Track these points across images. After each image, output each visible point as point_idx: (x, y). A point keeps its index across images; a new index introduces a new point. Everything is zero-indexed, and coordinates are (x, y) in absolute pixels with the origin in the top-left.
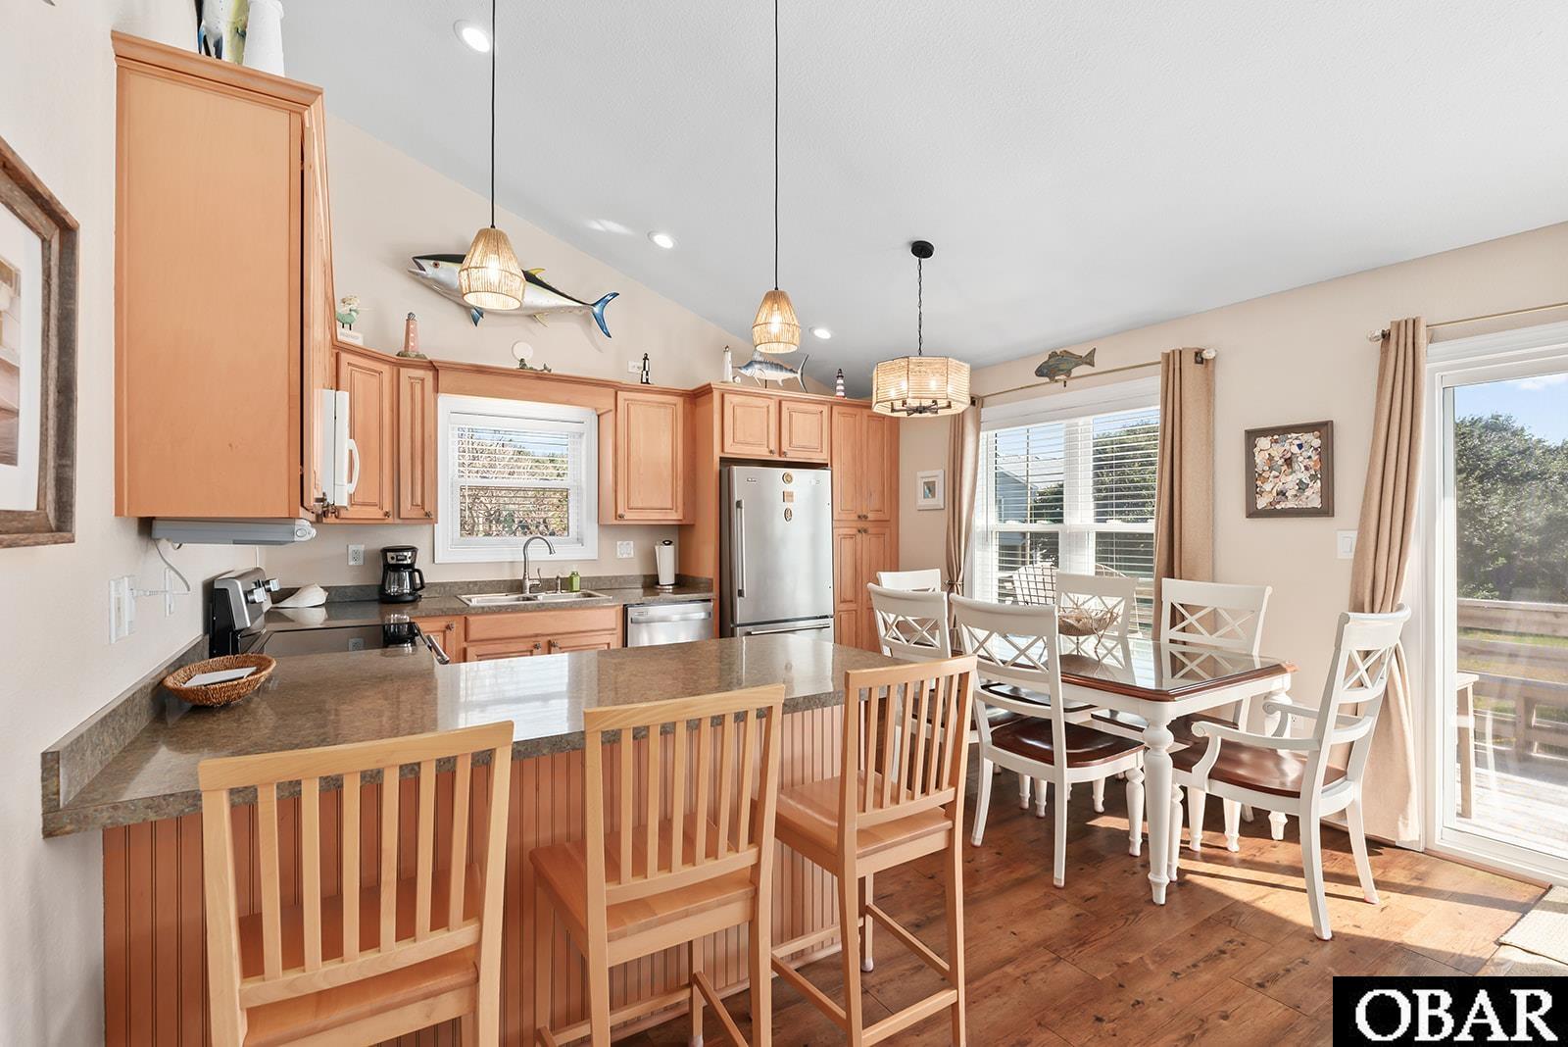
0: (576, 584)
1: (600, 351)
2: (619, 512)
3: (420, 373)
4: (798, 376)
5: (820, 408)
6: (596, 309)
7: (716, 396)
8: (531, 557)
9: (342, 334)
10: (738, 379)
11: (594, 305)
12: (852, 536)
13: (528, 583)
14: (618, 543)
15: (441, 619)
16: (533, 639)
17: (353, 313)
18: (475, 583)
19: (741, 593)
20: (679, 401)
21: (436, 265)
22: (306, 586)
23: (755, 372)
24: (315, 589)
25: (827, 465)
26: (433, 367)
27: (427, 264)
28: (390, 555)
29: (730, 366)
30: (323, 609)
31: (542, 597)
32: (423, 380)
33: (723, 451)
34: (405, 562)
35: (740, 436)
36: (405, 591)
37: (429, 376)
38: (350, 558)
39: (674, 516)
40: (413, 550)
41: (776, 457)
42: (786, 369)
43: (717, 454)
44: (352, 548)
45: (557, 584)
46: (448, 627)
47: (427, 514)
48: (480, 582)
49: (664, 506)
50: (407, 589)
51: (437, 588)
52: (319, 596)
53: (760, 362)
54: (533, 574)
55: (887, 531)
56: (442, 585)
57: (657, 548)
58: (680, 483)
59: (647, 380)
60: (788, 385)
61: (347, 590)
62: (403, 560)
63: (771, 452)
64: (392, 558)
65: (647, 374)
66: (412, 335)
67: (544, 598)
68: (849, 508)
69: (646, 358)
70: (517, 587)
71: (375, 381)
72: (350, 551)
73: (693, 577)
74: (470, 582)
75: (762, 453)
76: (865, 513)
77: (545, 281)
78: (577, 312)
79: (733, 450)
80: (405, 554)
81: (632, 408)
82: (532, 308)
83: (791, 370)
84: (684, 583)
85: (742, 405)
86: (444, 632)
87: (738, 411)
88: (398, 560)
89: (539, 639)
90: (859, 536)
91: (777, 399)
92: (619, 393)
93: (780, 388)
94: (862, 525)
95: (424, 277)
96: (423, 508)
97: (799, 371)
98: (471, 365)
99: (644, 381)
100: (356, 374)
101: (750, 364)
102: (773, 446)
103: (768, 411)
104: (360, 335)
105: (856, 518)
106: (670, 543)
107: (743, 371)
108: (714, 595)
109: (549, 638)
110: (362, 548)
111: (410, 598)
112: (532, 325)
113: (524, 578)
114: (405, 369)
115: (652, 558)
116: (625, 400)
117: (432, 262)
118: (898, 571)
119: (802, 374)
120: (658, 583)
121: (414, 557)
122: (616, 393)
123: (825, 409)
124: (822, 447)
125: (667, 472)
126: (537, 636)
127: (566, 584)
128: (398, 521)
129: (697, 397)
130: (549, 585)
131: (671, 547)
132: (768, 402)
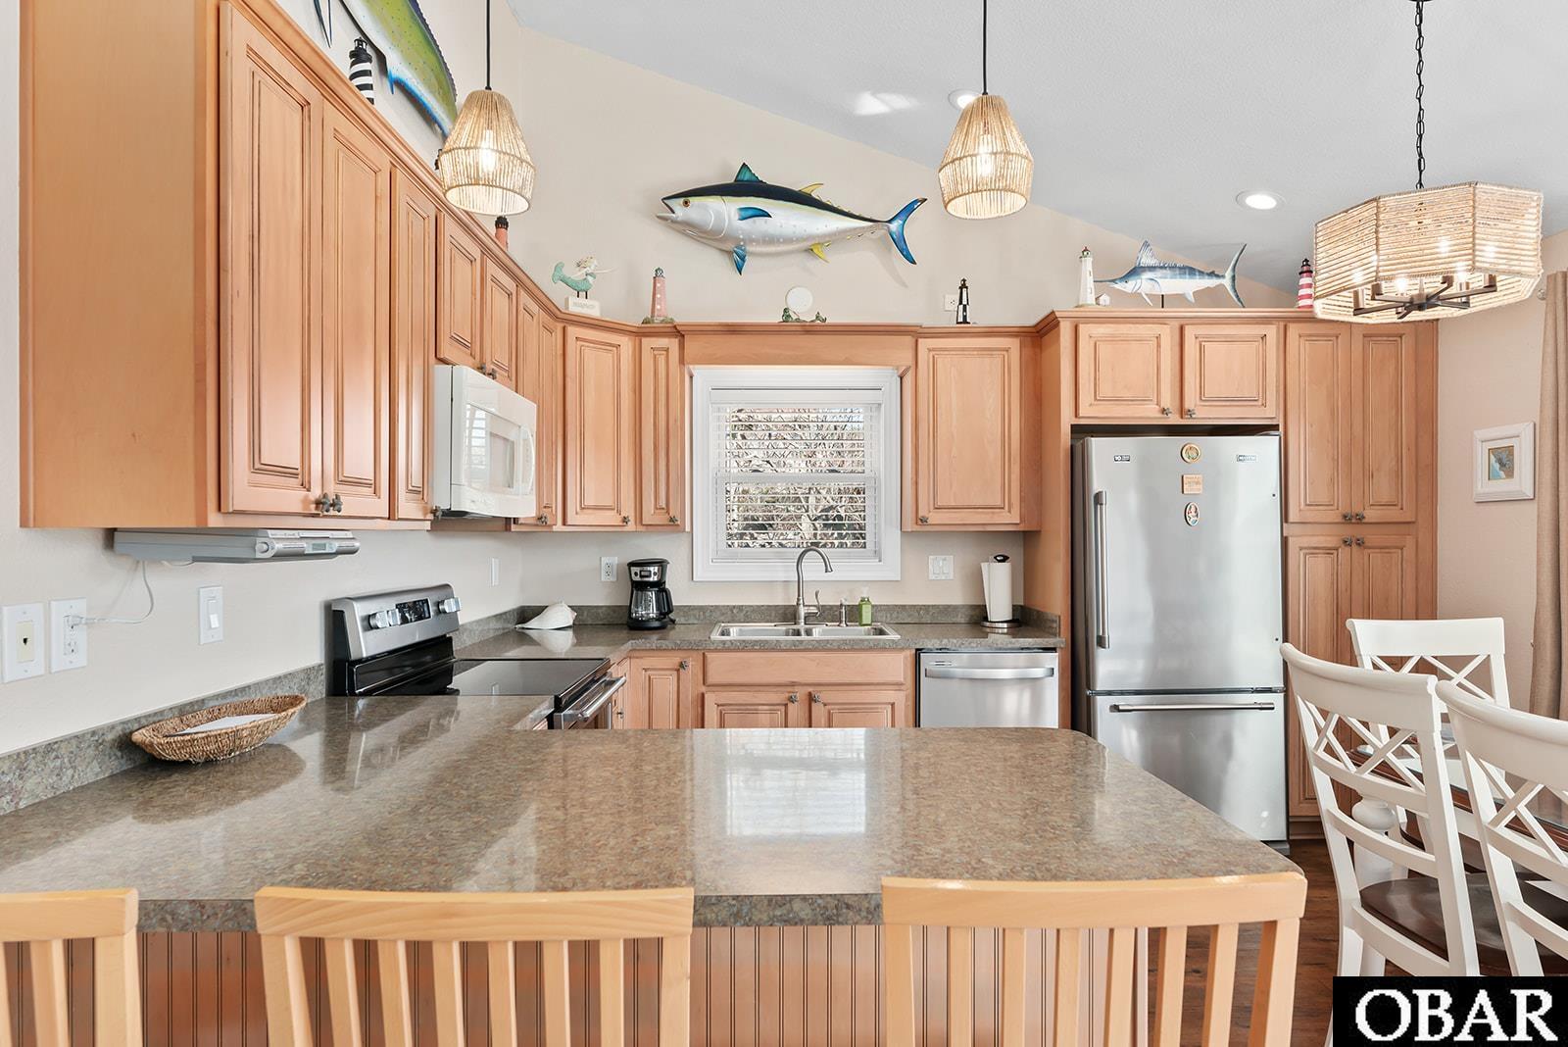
0: (867, 617)
1: (904, 285)
2: (921, 514)
3: (663, 342)
4: (1227, 282)
5: (1260, 330)
6: (894, 226)
7: (1065, 330)
8: (806, 576)
9: (575, 304)
10: (1105, 299)
11: (890, 221)
12: (1329, 551)
13: (802, 611)
14: (931, 557)
15: (676, 653)
16: (790, 689)
17: (590, 278)
18: (740, 608)
19: (1101, 642)
20: (1013, 344)
21: (686, 203)
22: (554, 604)
23: (1143, 284)
24: (561, 608)
25: (1275, 427)
26: (678, 332)
27: (676, 204)
28: (634, 569)
29: (1090, 280)
30: (570, 633)
31: (818, 632)
32: (667, 350)
33: (1076, 415)
34: (651, 579)
35: (1105, 390)
36: (651, 615)
37: (672, 344)
38: (603, 573)
39: (1010, 518)
40: (662, 564)
41: (1174, 419)
42: (1201, 273)
43: (1067, 420)
44: (605, 560)
45: (840, 613)
46: (682, 665)
47: (672, 520)
48: (746, 606)
49: (991, 503)
50: (653, 612)
51: (696, 612)
52: (567, 617)
53: (1152, 268)
54: (809, 599)
55: (1410, 542)
56: (701, 608)
57: (984, 566)
58: (1016, 469)
59: (965, 317)
60: (1204, 297)
61: (600, 611)
62: (647, 577)
63: (1164, 411)
64: (636, 574)
65: (965, 310)
66: (658, 296)
67: (824, 633)
68: (1324, 499)
69: (963, 286)
70: (788, 615)
71: (608, 358)
72: (603, 564)
73: (1038, 612)
74: (734, 607)
75: (1149, 414)
76: (1357, 509)
77: (824, 200)
78: (868, 234)
79: (1092, 412)
80: (652, 569)
81: (940, 362)
82: (809, 238)
83: (1212, 274)
84: (1025, 620)
85: (1112, 339)
86: (678, 670)
87: (1104, 350)
88: (641, 576)
89: (796, 689)
90: (1344, 552)
91: (1176, 324)
92: (920, 340)
93: (1189, 304)
94: (1349, 531)
95: (674, 222)
96: (668, 512)
97: (1228, 274)
98: (727, 325)
99: (961, 319)
100: (587, 350)
101: (1135, 271)
102: (1168, 400)
103: (1159, 346)
104: (596, 304)
105: (1340, 519)
106: (1005, 559)
107: (1119, 286)
108: (1062, 640)
109: (810, 689)
110: (615, 560)
111: (656, 624)
112: (813, 264)
113: (798, 604)
114: (648, 339)
115: (977, 581)
116: (930, 350)
117: (682, 200)
118: (1434, 617)
119: (1233, 278)
120: (986, 619)
121: (663, 572)
122: (917, 341)
123: (1272, 332)
124: (1265, 398)
125: (994, 452)
126: (793, 684)
127: (853, 614)
128: (640, 528)
129: (1040, 335)
130: (827, 614)
131: (1006, 565)
132: (1157, 329)
